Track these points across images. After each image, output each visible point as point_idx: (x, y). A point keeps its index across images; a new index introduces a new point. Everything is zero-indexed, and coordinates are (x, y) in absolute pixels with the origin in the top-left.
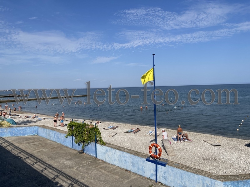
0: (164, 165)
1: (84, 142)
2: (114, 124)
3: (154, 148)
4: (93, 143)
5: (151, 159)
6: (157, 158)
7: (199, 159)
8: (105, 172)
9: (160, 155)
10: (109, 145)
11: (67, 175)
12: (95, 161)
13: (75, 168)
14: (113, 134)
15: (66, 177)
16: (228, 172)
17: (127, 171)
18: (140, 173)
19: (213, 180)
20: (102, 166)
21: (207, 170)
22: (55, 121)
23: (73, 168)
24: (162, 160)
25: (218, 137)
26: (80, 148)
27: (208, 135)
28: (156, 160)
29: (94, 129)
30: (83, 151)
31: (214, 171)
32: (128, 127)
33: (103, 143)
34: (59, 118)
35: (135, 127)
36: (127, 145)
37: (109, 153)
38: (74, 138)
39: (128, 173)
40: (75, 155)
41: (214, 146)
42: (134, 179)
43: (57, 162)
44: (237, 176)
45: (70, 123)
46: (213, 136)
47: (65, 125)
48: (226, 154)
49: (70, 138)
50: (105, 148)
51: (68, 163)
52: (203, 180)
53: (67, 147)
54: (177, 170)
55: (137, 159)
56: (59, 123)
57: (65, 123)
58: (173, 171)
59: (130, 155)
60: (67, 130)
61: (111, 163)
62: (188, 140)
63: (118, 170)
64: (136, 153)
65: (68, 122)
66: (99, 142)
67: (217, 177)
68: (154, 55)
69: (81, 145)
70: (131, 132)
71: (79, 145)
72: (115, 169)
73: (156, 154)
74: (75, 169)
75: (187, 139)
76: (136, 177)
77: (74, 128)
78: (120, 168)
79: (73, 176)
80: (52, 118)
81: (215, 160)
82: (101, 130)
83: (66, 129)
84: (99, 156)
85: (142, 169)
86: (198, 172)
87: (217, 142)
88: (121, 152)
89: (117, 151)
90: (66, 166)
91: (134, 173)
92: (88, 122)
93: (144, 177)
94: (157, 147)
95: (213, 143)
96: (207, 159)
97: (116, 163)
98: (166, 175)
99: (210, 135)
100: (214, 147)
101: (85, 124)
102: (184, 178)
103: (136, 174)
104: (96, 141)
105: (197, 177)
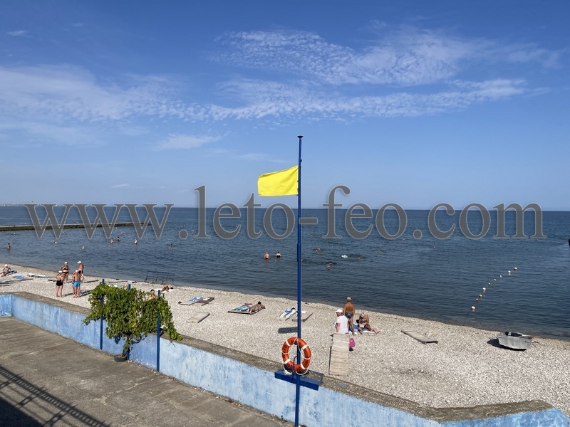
0: (315, 387)
1: (129, 334)
2: (205, 293)
3: (293, 349)
4: (152, 337)
5: (287, 372)
6: (301, 371)
7: (392, 371)
8: (177, 406)
9: (306, 364)
10: (190, 342)
11: (84, 414)
12: (155, 380)
13: (104, 398)
14: (200, 316)
15: (80, 419)
16: (452, 400)
17: (231, 401)
18: (260, 405)
19: (420, 419)
20: (171, 391)
21: (407, 396)
22: (60, 283)
23: (99, 396)
24: (310, 376)
25: (432, 323)
26: (118, 349)
27: (412, 320)
28: (298, 375)
29: (154, 302)
30: (126, 356)
31: (422, 399)
32: (237, 299)
33: (175, 337)
34: (70, 277)
35: (254, 299)
36: (232, 342)
37: (188, 360)
38: (105, 324)
39: (232, 407)
40: (106, 365)
41: (424, 343)
42: (246, 421)
43: (60, 383)
44: (471, 409)
45: (98, 288)
46: (422, 322)
47: (85, 294)
48: (448, 360)
49: (95, 325)
50: (179, 347)
51: (86, 384)
52: (399, 419)
53: (86, 346)
54: (342, 397)
55: (255, 373)
56: (68, 287)
57: (84, 287)
58: (334, 399)
59: (238, 364)
60: (89, 305)
61: (194, 382)
62: (369, 329)
63: (209, 400)
64: (252, 361)
65: (92, 287)
66: (166, 334)
67: (429, 413)
68: (300, 137)
69: (123, 341)
70: (243, 312)
71: (117, 342)
72: (202, 399)
73: (299, 362)
74: (103, 400)
75: (367, 327)
76: (251, 415)
77: (106, 299)
78: (214, 395)
79: (99, 418)
80: (52, 274)
81: (425, 374)
82: (173, 307)
83: (85, 302)
84: (166, 368)
85: (266, 396)
86: (387, 401)
87: (431, 335)
88: (218, 357)
89: (210, 355)
90: (82, 393)
91: (246, 406)
92: (141, 286)
93: (269, 415)
94: (300, 347)
95: (421, 337)
96: (408, 372)
97: (206, 384)
98: (318, 410)
99: (417, 320)
100: (423, 346)
101: (134, 292)
102: (359, 415)
103: (251, 408)
104: (160, 333)
105: (385, 411)
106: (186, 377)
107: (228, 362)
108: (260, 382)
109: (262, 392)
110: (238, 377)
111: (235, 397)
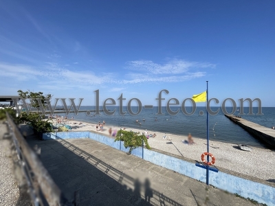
1: (132, 146)
4: (140, 148)
13: (132, 169)
17: (175, 172)
20: (152, 167)
30: (130, 152)
37: (155, 156)
49: (118, 142)
50: (152, 152)
53: (114, 148)
55: (185, 163)
61: (159, 164)
72: (164, 171)
78: (168, 169)
84: (146, 158)
85: (191, 172)
88: (169, 157)
91: (182, 175)
93: (193, 179)
97: (163, 165)
103: (184, 175)
106: (155, 162)
107: (173, 159)
108: (188, 167)
109: (190, 170)
110: (178, 164)
111: (177, 171)
